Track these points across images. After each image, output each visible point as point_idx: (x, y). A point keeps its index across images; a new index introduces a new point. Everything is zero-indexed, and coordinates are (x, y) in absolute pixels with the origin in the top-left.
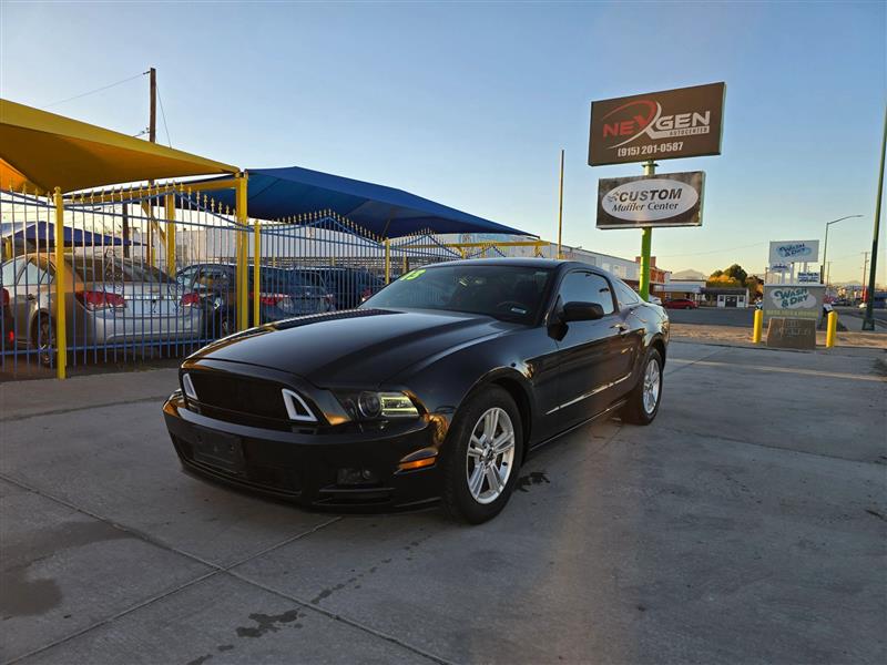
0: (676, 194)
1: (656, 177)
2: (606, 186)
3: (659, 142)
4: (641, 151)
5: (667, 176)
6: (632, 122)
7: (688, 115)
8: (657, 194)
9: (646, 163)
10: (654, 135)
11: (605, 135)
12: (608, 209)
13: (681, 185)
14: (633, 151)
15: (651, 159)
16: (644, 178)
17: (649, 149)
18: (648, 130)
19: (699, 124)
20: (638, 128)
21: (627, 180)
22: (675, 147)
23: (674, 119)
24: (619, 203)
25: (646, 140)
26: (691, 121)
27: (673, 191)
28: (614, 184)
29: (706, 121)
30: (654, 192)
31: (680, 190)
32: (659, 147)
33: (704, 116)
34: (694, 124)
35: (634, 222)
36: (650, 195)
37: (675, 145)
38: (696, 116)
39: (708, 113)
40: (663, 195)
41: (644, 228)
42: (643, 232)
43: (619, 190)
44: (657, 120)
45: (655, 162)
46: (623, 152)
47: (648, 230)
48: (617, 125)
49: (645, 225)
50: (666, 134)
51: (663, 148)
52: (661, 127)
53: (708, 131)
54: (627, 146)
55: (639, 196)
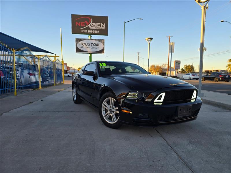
0: (98, 45)
1: (92, 39)
2: (78, 40)
3: (93, 30)
4: (88, 31)
5: (95, 40)
6: (84, 23)
7: (100, 24)
8: (93, 44)
9: (89, 35)
10: (91, 28)
11: (76, 25)
12: (79, 47)
13: (99, 43)
14: (85, 31)
15: (91, 34)
16: (89, 39)
17: (90, 31)
18: (89, 26)
19: (103, 27)
20: (86, 25)
21: (84, 39)
22: (97, 32)
23: (96, 24)
24: (82, 46)
25: (88, 29)
26: (100, 25)
27: (97, 44)
28: (80, 40)
29: (104, 26)
30: (92, 44)
31: (99, 44)
32: (92, 31)
34: (101, 26)
35: (87, 52)
36: (91, 44)
37: (97, 31)
38: (102, 24)
39: (105, 24)
40: (95, 45)
41: (89, 54)
43: (82, 42)
44: (91, 23)
45: (91, 35)
46: (82, 31)
47: (91, 54)
48: (80, 23)
49: (90, 53)
50: (94, 28)
51: (94, 32)
52: (93, 26)
53: (105, 29)
54: (83, 29)
55: (88, 44)
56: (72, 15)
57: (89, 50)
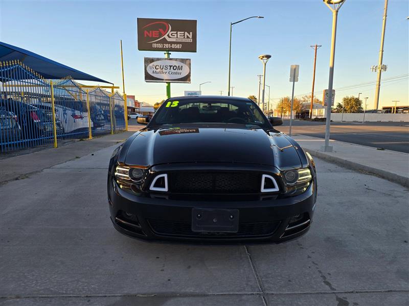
0: (180, 68)
1: (171, 59)
2: (148, 61)
3: (171, 43)
4: (163, 46)
5: (176, 60)
6: (158, 32)
7: (183, 33)
8: (172, 67)
9: (165, 52)
10: (169, 40)
11: (146, 36)
12: (150, 72)
13: (182, 64)
14: (160, 46)
15: (169, 50)
16: (165, 59)
17: (167, 46)
18: (166, 36)
19: (188, 37)
20: (161, 35)
21: (158, 59)
22: (178, 46)
23: (177, 33)
24: (155, 70)
25: (164, 41)
26: (184, 36)
27: (179, 66)
28: (152, 60)
29: (191, 36)
30: (171, 66)
31: (182, 66)
32: (171, 45)
33: (190, 34)
34: (186, 37)
35: (163, 80)
36: (169, 67)
37: (178, 45)
38: (186, 33)
39: (191, 33)
40: (175, 68)
41: (167, 83)
42: (167, 84)
43: (155, 63)
44: (169, 32)
45: (170, 52)
46: (155, 46)
47: (169, 83)
48: (151, 32)
49: (167, 81)
50: (174, 40)
51: (173, 46)
52: (172, 36)
53: (191, 41)
54: (157, 43)
55: (164, 67)
56: (138, 19)
57: (165, 77)
